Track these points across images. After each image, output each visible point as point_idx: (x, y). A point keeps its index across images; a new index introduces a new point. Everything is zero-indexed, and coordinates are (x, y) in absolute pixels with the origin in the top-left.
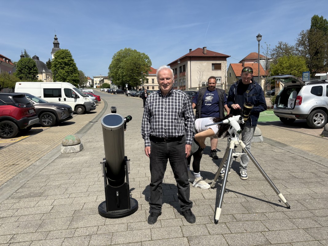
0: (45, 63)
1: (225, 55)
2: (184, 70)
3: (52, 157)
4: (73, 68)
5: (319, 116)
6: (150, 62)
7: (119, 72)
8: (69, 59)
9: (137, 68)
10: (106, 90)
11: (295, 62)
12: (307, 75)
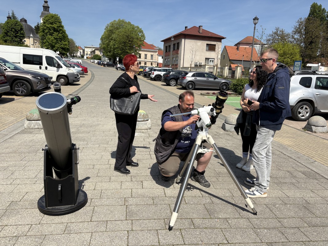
0: (34, 27)
1: (221, 36)
2: (178, 48)
3: (13, 131)
4: (63, 36)
5: (304, 108)
6: (144, 36)
7: (111, 43)
8: (58, 24)
9: (129, 41)
10: (96, 61)
11: (289, 50)
12: (298, 64)
